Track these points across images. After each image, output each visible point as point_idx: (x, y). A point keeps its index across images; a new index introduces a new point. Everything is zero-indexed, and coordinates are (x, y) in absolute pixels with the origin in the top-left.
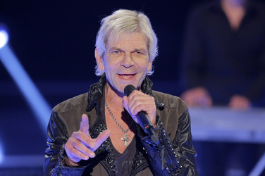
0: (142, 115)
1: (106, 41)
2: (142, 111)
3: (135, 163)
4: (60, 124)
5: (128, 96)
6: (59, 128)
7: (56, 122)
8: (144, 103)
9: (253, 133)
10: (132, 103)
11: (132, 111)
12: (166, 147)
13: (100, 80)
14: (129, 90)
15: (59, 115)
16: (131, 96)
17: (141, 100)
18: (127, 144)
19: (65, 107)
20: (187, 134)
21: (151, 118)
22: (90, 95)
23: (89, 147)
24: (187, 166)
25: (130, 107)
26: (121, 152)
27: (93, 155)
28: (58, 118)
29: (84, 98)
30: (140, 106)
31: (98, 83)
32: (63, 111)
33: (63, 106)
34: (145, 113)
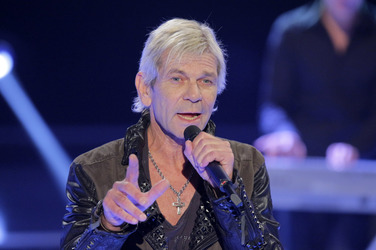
0: (214, 167)
2: (215, 161)
3: (193, 238)
4: (85, 181)
5: (192, 141)
6: (85, 185)
7: (80, 179)
8: (214, 149)
9: (364, 200)
10: (200, 150)
11: (199, 161)
12: (247, 212)
13: (141, 121)
14: (191, 133)
15: (84, 169)
16: (197, 141)
17: (211, 146)
18: (180, 211)
19: (92, 158)
21: (228, 171)
22: (127, 142)
24: (272, 243)
25: (196, 155)
26: (173, 224)
28: (83, 173)
29: (117, 146)
30: (211, 153)
31: (137, 125)
32: (89, 162)
33: (89, 157)
34: (218, 163)
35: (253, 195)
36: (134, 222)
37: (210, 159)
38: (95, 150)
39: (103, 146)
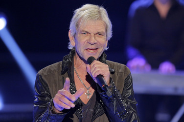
0: (100, 77)
1: (77, 26)
2: (100, 75)
4: (44, 84)
5: (90, 64)
6: (43, 86)
8: (101, 69)
9: (176, 89)
10: (93, 69)
11: (93, 75)
12: (117, 99)
13: (70, 53)
14: (90, 61)
15: (43, 78)
16: (92, 64)
17: (99, 67)
20: (130, 91)
21: (106, 80)
22: (63, 63)
23: (70, 100)
24: (131, 112)
25: (92, 72)
27: (73, 106)
29: (59, 65)
30: (98, 71)
31: (69, 55)
32: (45, 74)
33: (45, 71)
34: (102, 75)
35: (124, 89)
36: (69, 108)
37: (98, 74)
38: (48, 67)
39: (52, 65)
